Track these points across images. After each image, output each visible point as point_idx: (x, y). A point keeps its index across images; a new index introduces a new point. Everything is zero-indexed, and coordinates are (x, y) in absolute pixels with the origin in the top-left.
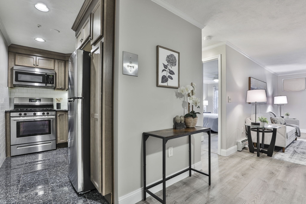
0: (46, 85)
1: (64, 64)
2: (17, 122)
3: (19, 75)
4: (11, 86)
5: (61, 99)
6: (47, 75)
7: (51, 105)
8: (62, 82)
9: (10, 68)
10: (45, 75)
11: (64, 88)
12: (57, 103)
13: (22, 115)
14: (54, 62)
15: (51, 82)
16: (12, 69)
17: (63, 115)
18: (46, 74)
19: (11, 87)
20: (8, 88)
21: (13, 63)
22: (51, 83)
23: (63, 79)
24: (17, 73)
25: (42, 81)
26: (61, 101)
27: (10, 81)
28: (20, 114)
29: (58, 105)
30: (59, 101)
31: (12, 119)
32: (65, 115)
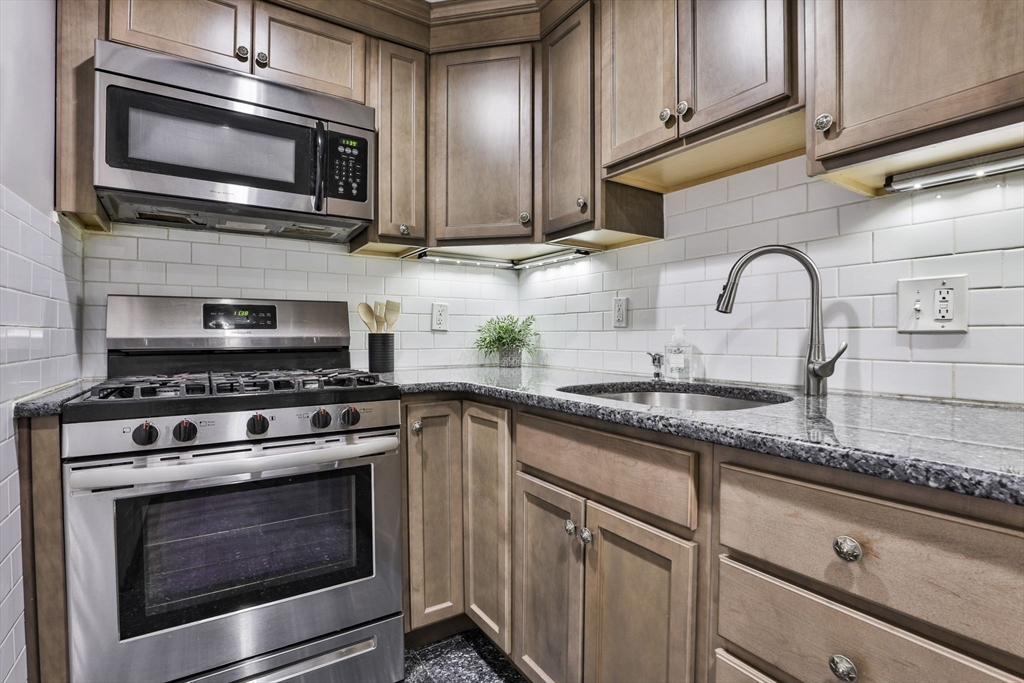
0: (318, 207)
1: (422, 73)
2: (119, 503)
3: (137, 118)
4: (78, 200)
5: (391, 307)
6: (326, 135)
7: (334, 350)
8: (407, 195)
9: (70, 63)
10: (315, 133)
11: (423, 235)
12: (372, 337)
13: (160, 444)
14: (361, 52)
15: (348, 187)
16: (85, 73)
17: (444, 424)
18: (320, 126)
19: (77, 217)
20: (55, 217)
21: (93, 28)
22: (347, 196)
23: (413, 177)
24: (123, 102)
25: (290, 178)
26: (391, 317)
27: (68, 165)
28: (147, 436)
29: (381, 348)
30: (379, 322)
31: (74, 477)
32: (453, 421)
